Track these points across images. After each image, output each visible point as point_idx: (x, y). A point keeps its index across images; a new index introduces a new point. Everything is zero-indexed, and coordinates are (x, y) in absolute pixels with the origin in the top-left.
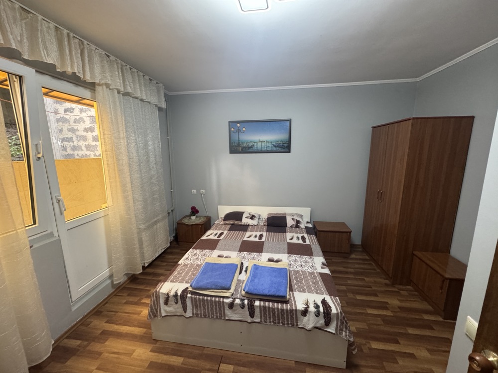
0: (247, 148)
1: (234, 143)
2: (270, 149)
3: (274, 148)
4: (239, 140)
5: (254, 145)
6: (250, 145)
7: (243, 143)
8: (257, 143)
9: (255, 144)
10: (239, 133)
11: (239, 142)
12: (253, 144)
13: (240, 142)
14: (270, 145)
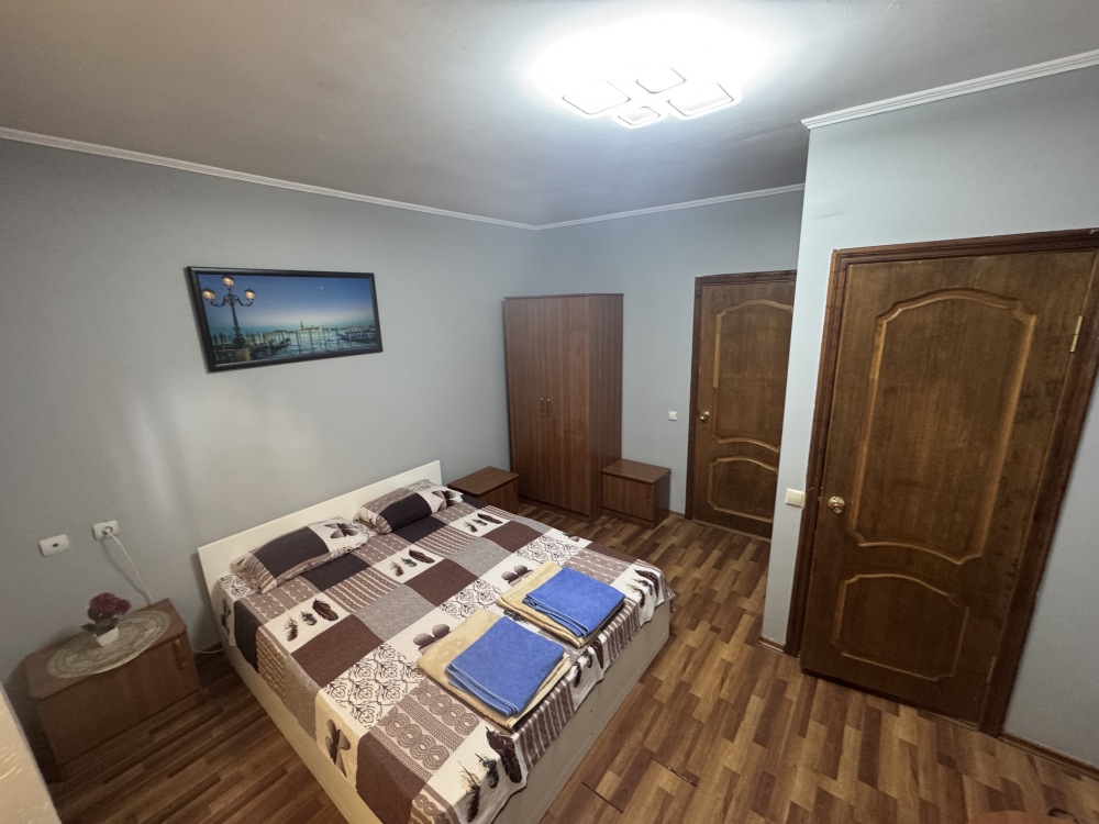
0: (269, 351)
1: (222, 337)
2: (334, 347)
3: (345, 346)
4: (237, 329)
5: (288, 340)
6: (278, 339)
7: (253, 336)
8: (296, 332)
9: (293, 337)
10: (232, 305)
11: (238, 335)
12: (286, 336)
13: (241, 332)
14: (332, 336)
